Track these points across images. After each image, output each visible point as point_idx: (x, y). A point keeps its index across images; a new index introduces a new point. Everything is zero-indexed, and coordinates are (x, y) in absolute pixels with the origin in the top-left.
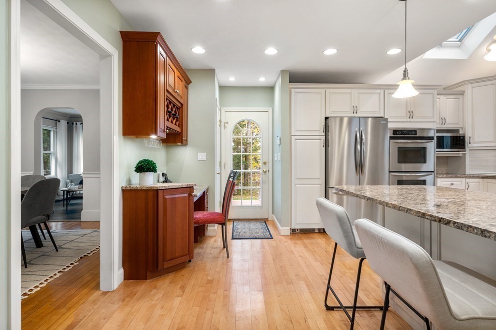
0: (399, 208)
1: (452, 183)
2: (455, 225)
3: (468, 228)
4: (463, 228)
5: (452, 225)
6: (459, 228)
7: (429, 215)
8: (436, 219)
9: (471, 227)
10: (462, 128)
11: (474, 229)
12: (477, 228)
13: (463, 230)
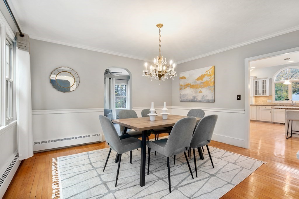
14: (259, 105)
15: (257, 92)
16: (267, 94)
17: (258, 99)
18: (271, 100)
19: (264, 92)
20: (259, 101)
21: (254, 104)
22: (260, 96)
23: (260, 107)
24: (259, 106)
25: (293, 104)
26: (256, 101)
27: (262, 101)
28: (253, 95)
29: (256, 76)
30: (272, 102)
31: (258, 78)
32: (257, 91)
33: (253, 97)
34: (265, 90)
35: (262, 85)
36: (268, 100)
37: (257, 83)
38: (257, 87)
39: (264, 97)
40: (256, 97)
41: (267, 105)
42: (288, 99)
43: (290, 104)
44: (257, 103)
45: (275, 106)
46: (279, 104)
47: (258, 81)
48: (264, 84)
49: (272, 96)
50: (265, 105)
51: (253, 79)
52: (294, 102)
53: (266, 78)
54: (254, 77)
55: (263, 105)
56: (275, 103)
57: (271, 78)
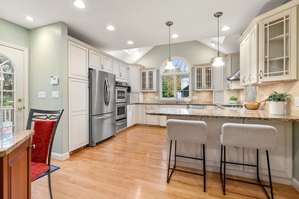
1: (130, 107)
10: (128, 83)
14: (145, 104)
15: (144, 86)
16: (155, 89)
17: (146, 95)
18: (158, 97)
19: (151, 86)
20: (147, 98)
21: (141, 102)
23: (146, 106)
24: (146, 105)
25: (178, 102)
26: (144, 99)
27: (150, 98)
28: (139, 91)
29: (144, 66)
30: (159, 99)
31: (145, 68)
32: (144, 84)
33: (140, 93)
34: (152, 84)
35: (149, 78)
36: (155, 97)
37: (144, 75)
38: (144, 80)
39: (152, 93)
40: (144, 93)
41: (153, 104)
42: (173, 96)
43: (175, 101)
44: (145, 101)
45: (161, 104)
46: (165, 102)
47: (145, 72)
48: (151, 76)
49: (159, 91)
50: (152, 104)
51: (140, 69)
52: (178, 100)
53: (153, 69)
54: (141, 67)
55: (150, 104)
56: (162, 101)
57: (158, 70)
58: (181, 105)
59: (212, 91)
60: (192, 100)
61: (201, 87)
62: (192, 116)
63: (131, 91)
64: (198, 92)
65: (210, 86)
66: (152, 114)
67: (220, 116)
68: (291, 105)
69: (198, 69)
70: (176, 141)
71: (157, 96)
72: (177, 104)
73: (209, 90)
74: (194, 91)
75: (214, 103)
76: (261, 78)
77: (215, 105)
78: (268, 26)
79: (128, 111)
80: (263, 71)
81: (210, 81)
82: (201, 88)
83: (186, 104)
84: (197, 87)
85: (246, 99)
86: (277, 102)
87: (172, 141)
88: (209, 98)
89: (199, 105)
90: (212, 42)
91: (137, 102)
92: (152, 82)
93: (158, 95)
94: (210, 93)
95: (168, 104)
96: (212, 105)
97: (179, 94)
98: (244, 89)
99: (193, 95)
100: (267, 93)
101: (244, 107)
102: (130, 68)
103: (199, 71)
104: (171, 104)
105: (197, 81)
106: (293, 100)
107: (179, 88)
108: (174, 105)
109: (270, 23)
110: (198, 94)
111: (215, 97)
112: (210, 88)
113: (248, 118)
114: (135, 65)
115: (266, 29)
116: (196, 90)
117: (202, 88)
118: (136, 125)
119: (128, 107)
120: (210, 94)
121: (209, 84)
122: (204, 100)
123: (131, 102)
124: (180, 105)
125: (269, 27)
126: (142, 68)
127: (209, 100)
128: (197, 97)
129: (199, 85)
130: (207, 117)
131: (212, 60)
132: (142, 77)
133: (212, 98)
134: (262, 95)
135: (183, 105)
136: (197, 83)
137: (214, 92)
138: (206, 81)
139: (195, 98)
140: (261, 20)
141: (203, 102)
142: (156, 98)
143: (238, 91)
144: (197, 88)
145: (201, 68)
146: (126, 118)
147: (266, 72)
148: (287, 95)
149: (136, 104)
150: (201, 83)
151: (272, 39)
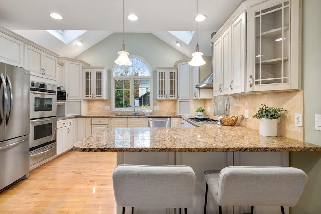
0: (205, 150)
1: (64, 123)
2: (250, 150)
3: (258, 149)
4: (255, 150)
5: (249, 150)
6: (253, 151)
7: (232, 148)
8: (238, 149)
9: (259, 148)
10: (62, 87)
11: (261, 149)
12: (262, 148)
13: (254, 151)
14: (90, 117)
15: (88, 92)
16: (104, 96)
17: (92, 104)
18: (110, 107)
19: (99, 92)
20: (93, 109)
21: (83, 114)
22: (92, 99)
23: (91, 121)
24: (90, 119)
25: (136, 114)
26: (88, 109)
27: (97, 108)
28: (81, 98)
29: (90, 64)
30: (111, 109)
31: (91, 66)
32: (88, 89)
33: (82, 102)
34: (101, 89)
35: (96, 80)
36: (105, 107)
37: (88, 75)
38: (88, 83)
39: (100, 102)
40: (89, 101)
41: (102, 117)
42: (130, 106)
43: (132, 113)
44: (90, 113)
45: (113, 117)
46: (119, 114)
47: (90, 72)
48: (99, 78)
49: (111, 99)
50: (99, 117)
51: (83, 67)
52: (136, 111)
53: (103, 68)
54: (84, 64)
55: (96, 117)
56: (114, 112)
57: (109, 70)
58: (140, 118)
59: (176, 101)
60: (154, 111)
61: (164, 95)
62: (164, 149)
63: (67, 98)
64: (160, 101)
65: (175, 95)
66: (84, 150)
67: (210, 148)
68: (287, 123)
69: (161, 73)
70: (133, 208)
71: (108, 106)
72: (135, 117)
73: (173, 98)
74: (156, 99)
75: (178, 115)
76: (251, 86)
77: (181, 118)
78: (260, 15)
79: (58, 130)
80: (254, 77)
81: (175, 88)
82: (164, 97)
83: (146, 117)
84: (160, 95)
85: (215, 110)
86: (271, 119)
87: (124, 208)
88: (173, 108)
89: (162, 117)
90: (177, 42)
91: (77, 114)
92: (101, 87)
93: (110, 104)
94: (174, 102)
95: (123, 118)
96: (177, 117)
97: (137, 102)
98: (212, 99)
99: (154, 105)
100: (245, 106)
101: (219, 123)
102: (65, 64)
103: (162, 75)
104: (127, 118)
105: (160, 88)
106: (290, 117)
107: (137, 95)
108: (131, 118)
109: (263, 11)
110: (160, 104)
111: (179, 107)
112: (175, 97)
113: (250, 149)
114: (75, 60)
115: (258, 19)
116: (158, 98)
117: (166, 97)
118: (73, 150)
119: (60, 123)
120: (174, 104)
121: (173, 92)
122: (167, 111)
123: (67, 114)
124: (138, 118)
125: (262, 16)
126: (84, 66)
127: (172, 111)
128: (159, 107)
129: (162, 92)
130: (190, 151)
131: (176, 64)
132: (86, 78)
133: (176, 108)
134: (237, 107)
135: (142, 118)
136: (160, 90)
137: (178, 101)
138: (170, 88)
139: (157, 108)
140: (251, 7)
141: (167, 114)
142: (107, 108)
143: (205, 101)
144: (160, 97)
145: (164, 72)
146: (55, 141)
147: (257, 77)
148: (282, 111)
149: (75, 118)
150: (164, 90)
151: (265, 33)
